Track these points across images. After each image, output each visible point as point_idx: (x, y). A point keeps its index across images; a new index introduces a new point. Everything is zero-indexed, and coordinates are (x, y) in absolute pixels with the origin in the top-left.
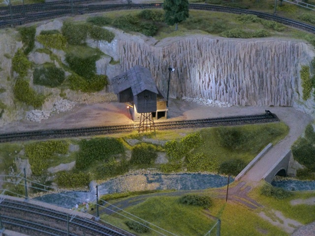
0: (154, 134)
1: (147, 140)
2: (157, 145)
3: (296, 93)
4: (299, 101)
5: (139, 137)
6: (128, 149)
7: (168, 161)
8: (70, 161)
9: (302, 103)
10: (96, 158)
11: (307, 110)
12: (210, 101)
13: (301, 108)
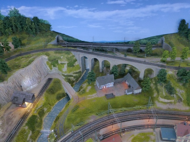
0: (37, 105)
1: (38, 108)
2: (41, 107)
3: (48, 70)
4: (50, 71)
5: (35, 109)
6: (37, 115)
7: (47, 109)
8: (30, 132)
9: (51, 71)
10: (34, 124)
11: (54, 72)
12: (32, 87)
13: (52, 72)
